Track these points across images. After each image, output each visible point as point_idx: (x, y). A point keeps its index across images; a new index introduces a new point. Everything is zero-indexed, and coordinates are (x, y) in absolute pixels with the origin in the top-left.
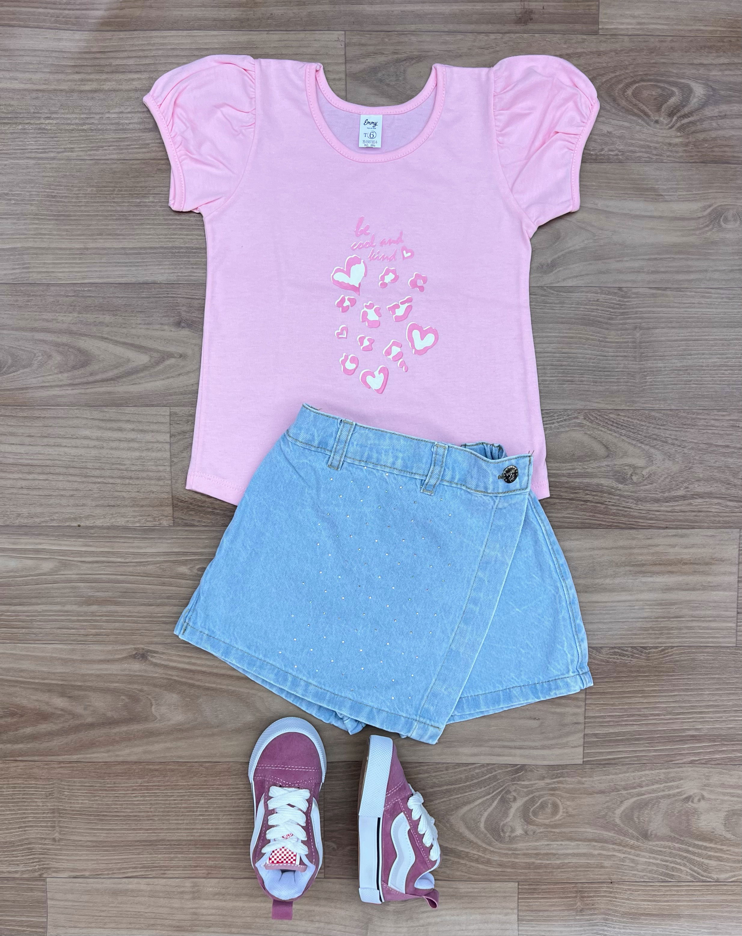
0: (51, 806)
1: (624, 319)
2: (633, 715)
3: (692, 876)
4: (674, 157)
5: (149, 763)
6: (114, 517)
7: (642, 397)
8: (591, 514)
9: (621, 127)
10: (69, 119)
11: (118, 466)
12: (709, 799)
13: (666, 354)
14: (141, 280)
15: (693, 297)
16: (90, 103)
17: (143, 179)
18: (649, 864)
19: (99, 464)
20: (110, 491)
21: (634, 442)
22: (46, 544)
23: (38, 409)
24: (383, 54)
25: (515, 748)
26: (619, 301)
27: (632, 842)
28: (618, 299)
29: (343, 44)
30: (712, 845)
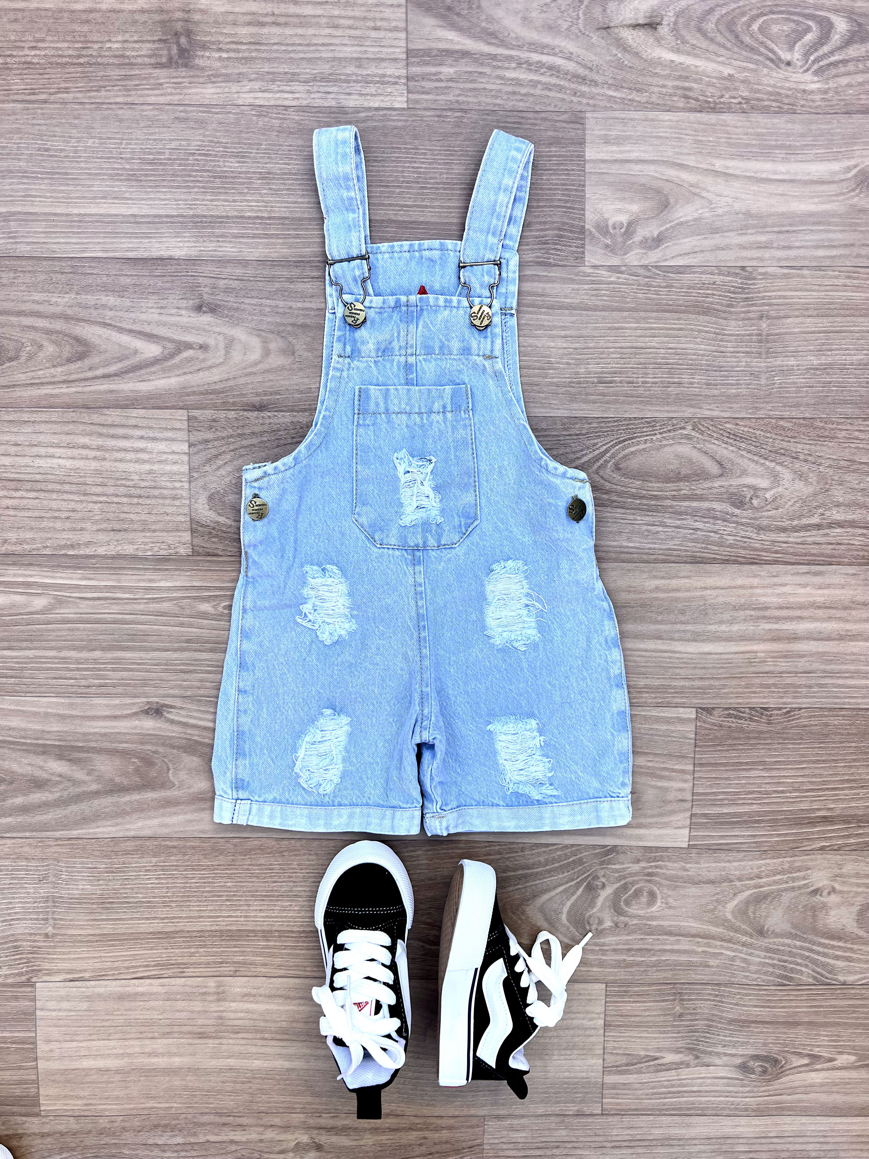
1: (748, 306)
3: (815, 978)
4: (810, 107)
7: (767, 402)
12: (841, 892)
13: (800, 349)
14: (155, 254)
15: (836, 277)
17: (157, 130)
18: (764, 964)
20: (114, 512)
21: (756, 458)
22: (36, 576)
27: (744, 939)
30: (841, 944)
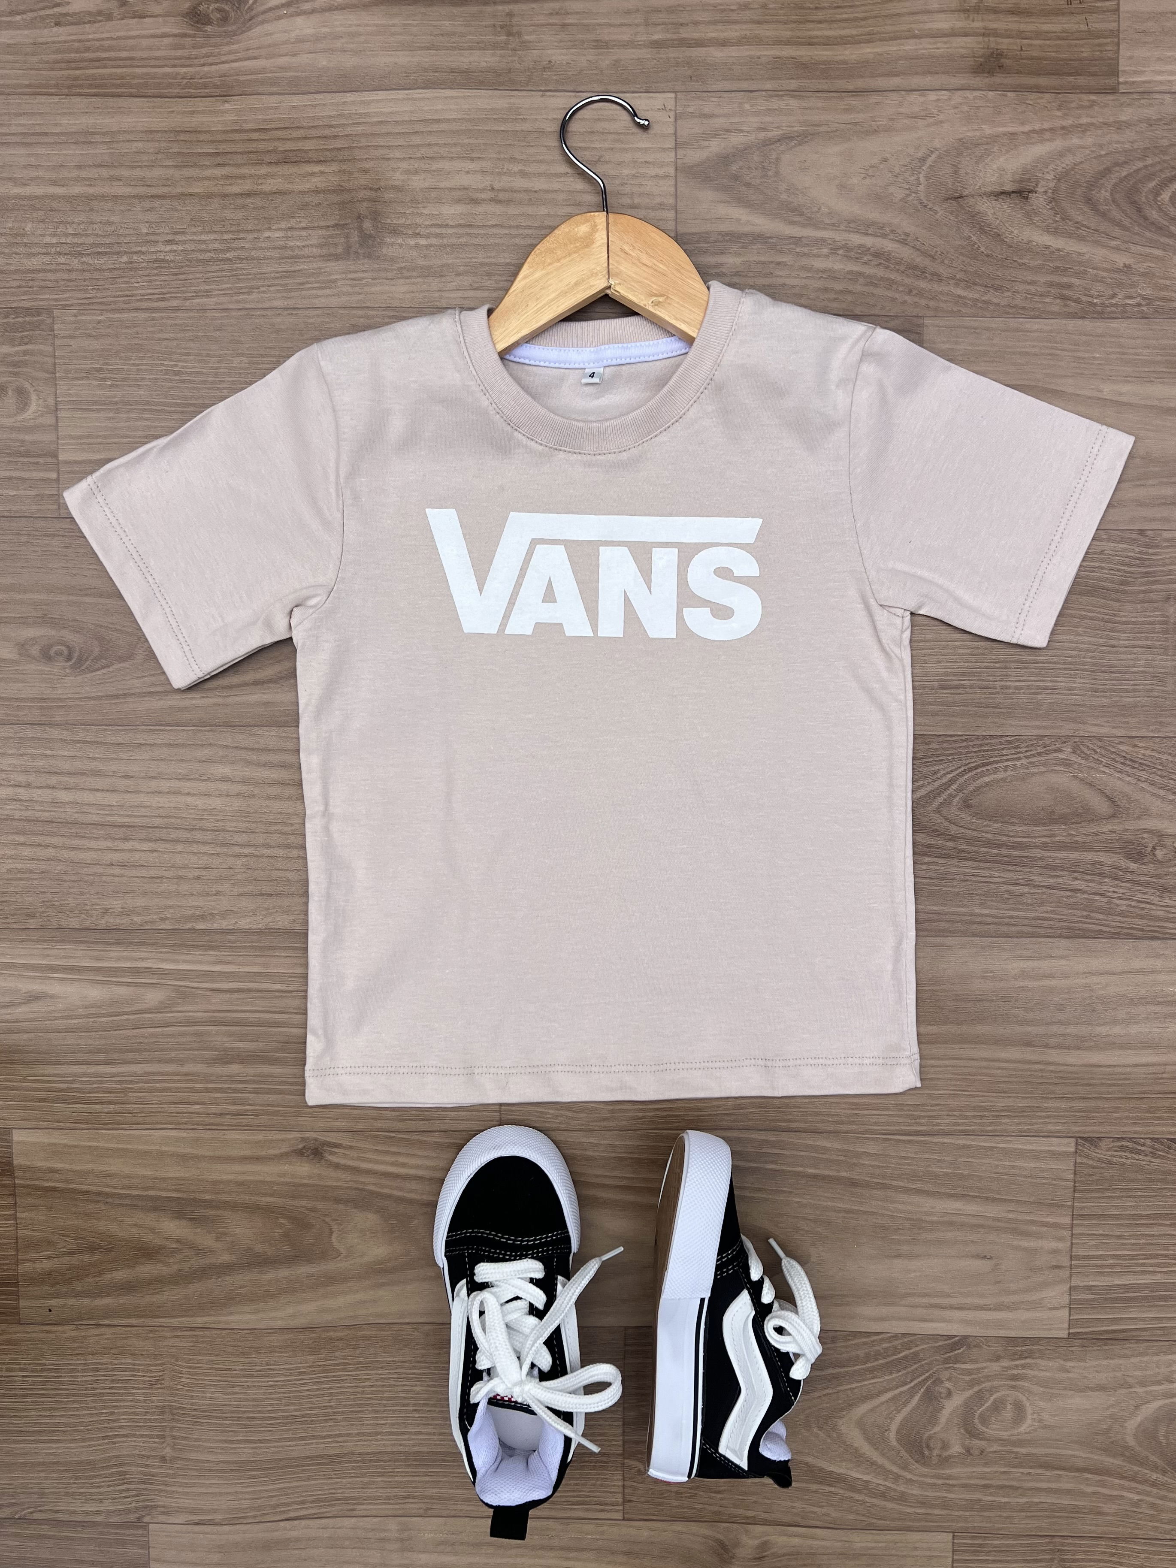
0: (159, 1401)
2: (1156, 1256)
5: (327, 1328)
6: (271, 914)
8: (1085, 913)
9: (1148, 256)
10: (204, 242)
11: (279, 827)
16: (239, 215)
19: (247, 825)
23: (143, 731)
24: (742, 131)
25: (952, 1307)
26: (1140, 553)
28: (1137, 549)
29: (672, 114)
